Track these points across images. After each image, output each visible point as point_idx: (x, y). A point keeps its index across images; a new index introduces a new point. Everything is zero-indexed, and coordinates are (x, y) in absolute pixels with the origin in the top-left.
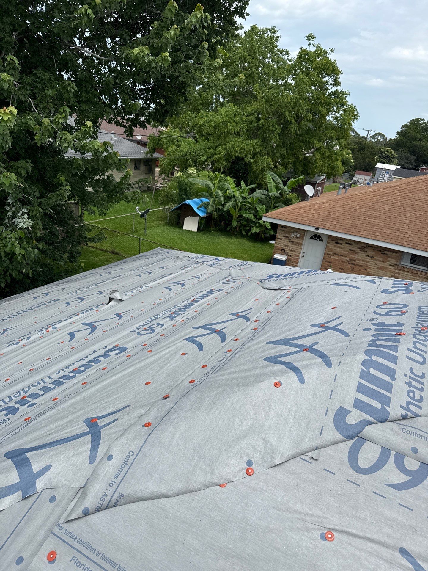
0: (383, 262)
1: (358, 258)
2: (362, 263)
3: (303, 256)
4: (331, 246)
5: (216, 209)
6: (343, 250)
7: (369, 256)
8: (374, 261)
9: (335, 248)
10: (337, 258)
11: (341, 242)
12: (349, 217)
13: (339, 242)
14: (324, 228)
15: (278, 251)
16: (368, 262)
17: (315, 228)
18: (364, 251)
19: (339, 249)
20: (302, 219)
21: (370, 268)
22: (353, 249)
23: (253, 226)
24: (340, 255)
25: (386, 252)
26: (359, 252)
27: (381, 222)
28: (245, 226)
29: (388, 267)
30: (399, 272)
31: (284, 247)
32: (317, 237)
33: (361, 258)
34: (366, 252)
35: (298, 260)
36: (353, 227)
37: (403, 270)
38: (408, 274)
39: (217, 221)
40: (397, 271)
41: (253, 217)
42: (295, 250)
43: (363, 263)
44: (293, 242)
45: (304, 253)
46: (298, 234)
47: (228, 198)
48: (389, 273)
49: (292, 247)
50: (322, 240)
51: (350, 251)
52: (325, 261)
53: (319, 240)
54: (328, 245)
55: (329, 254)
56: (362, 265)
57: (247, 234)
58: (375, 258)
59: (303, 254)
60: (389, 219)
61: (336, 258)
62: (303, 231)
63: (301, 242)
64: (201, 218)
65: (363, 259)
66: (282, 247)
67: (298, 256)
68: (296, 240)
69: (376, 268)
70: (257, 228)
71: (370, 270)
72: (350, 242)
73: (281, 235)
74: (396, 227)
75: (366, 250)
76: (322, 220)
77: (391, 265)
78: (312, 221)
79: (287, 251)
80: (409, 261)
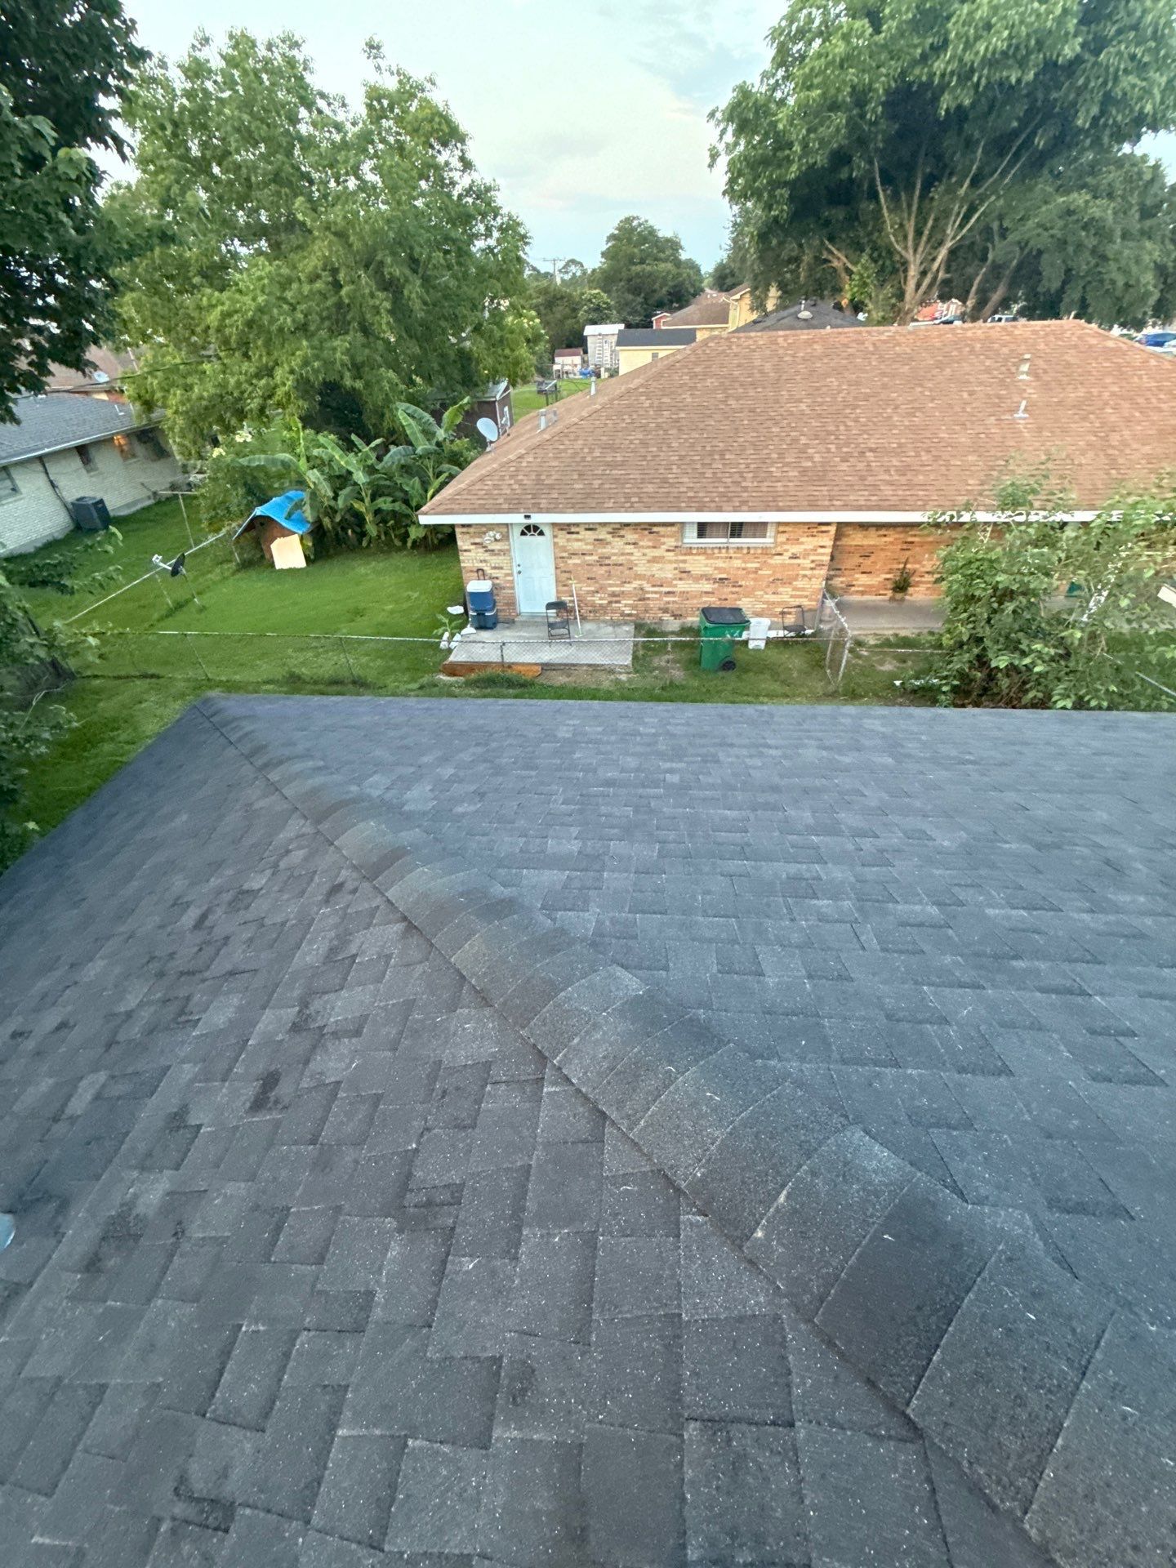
0: (654, 547)
1: (613, 551)
2: (621, 559)
3: (519, 572)
4: (562, 540)
6: (583, 543)
7: (629, 544)
8: (641, 550)
9: (570, 544)
10: (579, 562)
11: (577, 530)
12: (576, 477)
13: (573, 530)
14: (539, 511)
15: (472, 575)
16: (631, 554)
17: (523, 516)
18: (619, 536)
19: (576, 543)
20: (495, 501)
21: (636, 565)
22: (600, 537)
24: (582, 554)
25: (655, 529)
26: (612, 540)
27: (634, 472)
28: (394, 528)
29: (665, 554)
30: (685, 558)
31: (480, 565)
32: (531, 529)
33: (617, 551)
34: (623, 537)
35: (512, 582)
36: (588, 495)
37: (690, 554)
38: (700, 558)
40: (680, 558)
41: (404, 506)
42: (501, 565)
43: (623, 558)
44: (492, 550)
45: (519, 566)
46: (497, 532)
48: (668, 565)
49: (495, 560)
50: (542, 533)
51: (596, 543)
52: (559, 571)
53: (538, 534)
54: (555, 540)
55: (563, 558)
56: (622, 562)
57: (404, 542)
58: (641, 543)
59: (519, 569)
61: (576, 561)
62: (504, 526)
63: (507, 547)
65: (622, 551)
66: (476, 565)
67: (511, 575)
68: (497, 547)
69: (646, 562)
71: (637, 568)
72: (591, 526)
73: (465, 544)
74: (661, 476)
75: (622, 533)
76: (531, 497)
77: (668, 551)
78: (513, 501)
79: (488, 571)
80: (696, 534)
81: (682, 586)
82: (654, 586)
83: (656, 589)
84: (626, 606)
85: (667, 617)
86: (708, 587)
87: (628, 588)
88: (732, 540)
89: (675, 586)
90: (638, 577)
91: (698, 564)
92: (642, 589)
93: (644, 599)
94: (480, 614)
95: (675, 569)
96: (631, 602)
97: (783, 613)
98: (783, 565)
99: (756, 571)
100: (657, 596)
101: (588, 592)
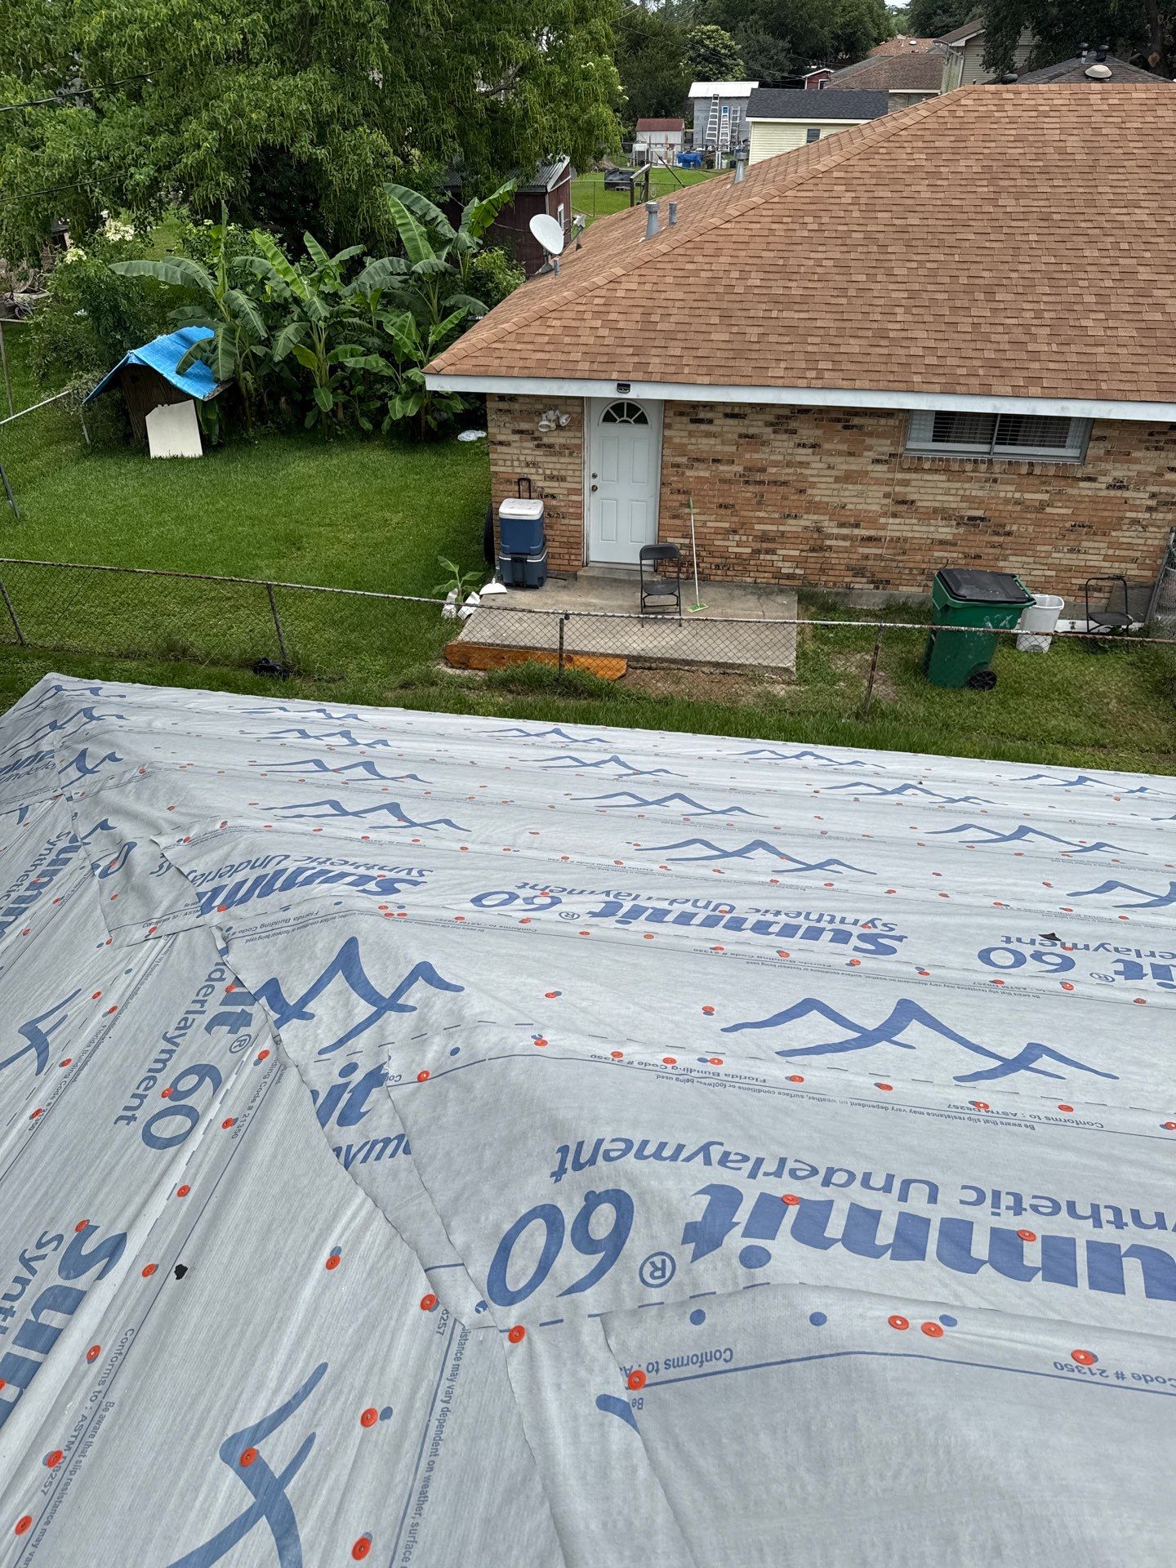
0: (851, 454)
1: (773, 458)
2: (786, 473)
3: (594, 488)
4: (680, 433)
5: (247, 357)
6: (719, 441)
7: (804, 446)
8: (824, 458)
9: (693, 441)
10: (706, 474)
11: (709, 415)
12: (716, 320)
13: (702, 415)
14: (646, 377)
15: (509, 487)
16: (806, 465)
17: (615, 384)
18: (786, 431)
19: (705, 441)
20: (564, 357)
21: (813, 485)
22: (751, 431)
23: (392, 393)
24: (714, 461)
25: (856, 421)
26: (772, 436)
27: (823, 315)
28: (361, 399)
29: (870, 468)
30: (907, 476)
31: (526, 470)
32: (624, 412)
33: (780, 458)
34: (794, 432)
35: (580, 505)
36: (738, 354)
37: (916, 470)
38: (936, 477)
39: (261, 401)
40: (899, 476)
41: (382, 362)
42: (563, 473)
43: (791, 471)
44: (550, 446)
45: (594, 476)
46: (563, 413)
47: (277, 311)
48: (875, 488)
49: (552, 464)
50: (642, 420)
51: (742, 441)
52: (667, 490)
53: (636, 421)
54: (668, 433)
55: (678, 466)
56: (786, 478)
57: (377, 425)
58: (827, 446)
59: (594, 482)
60: (844, 301)
61: (702, 474)
62: (577, 402)
63: (577, 441)
64: (202, 407)
65: (789, 458)
66: (518, 470)
67: (579, 492)
68: (558, 439)
69: (831, 480)
70: (405, 399)
71: (815, 492)
72: (736, 411)
73: (504, 431)
74: (875, 325)
75: (793, 425)
76: (631, 350)
77: (877, 461)
78: (599, 359)
79: (539, 482)
80: (930, 435)
81: (895, 527)
82: (842, 525)
83: (845, 531)
84: (785, 559)
85: (860, 584)
86: (945, 531)
87: (792, 526)
88: (999, 449)
89: (884, 527)
90: (814, 507)
91: (931, 490)
92: (819, 530)
93: (821, 549)
94: (519, 560)
95: (887, 496)
96: (797, 553)
97: (1086, 588)
98: (1094, 500)
99: (1042, 506)
100: (847, 544)
101: (717, 531)
